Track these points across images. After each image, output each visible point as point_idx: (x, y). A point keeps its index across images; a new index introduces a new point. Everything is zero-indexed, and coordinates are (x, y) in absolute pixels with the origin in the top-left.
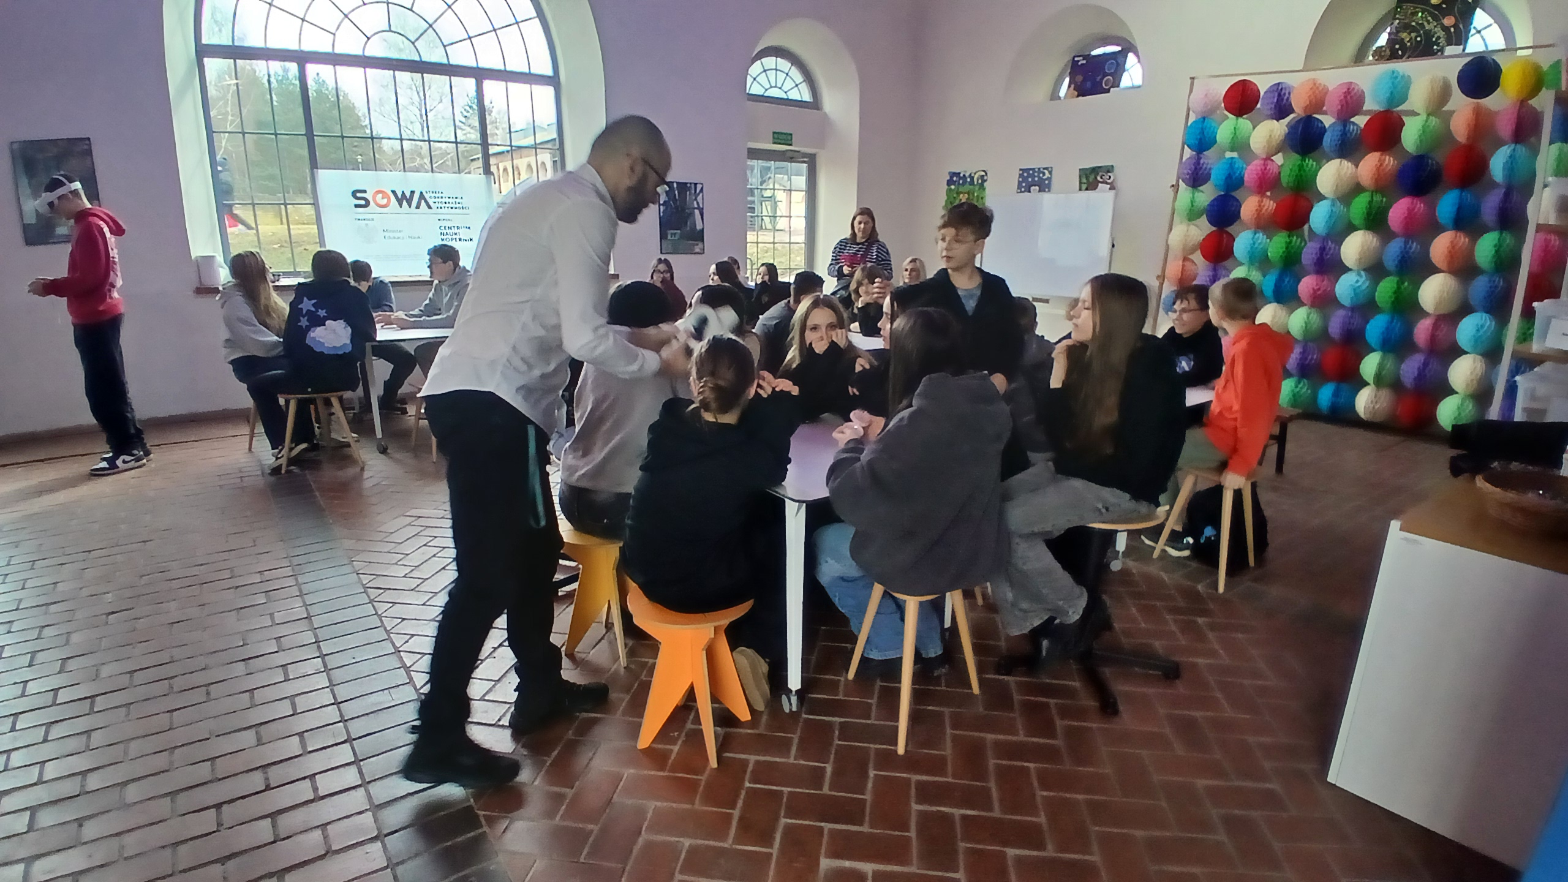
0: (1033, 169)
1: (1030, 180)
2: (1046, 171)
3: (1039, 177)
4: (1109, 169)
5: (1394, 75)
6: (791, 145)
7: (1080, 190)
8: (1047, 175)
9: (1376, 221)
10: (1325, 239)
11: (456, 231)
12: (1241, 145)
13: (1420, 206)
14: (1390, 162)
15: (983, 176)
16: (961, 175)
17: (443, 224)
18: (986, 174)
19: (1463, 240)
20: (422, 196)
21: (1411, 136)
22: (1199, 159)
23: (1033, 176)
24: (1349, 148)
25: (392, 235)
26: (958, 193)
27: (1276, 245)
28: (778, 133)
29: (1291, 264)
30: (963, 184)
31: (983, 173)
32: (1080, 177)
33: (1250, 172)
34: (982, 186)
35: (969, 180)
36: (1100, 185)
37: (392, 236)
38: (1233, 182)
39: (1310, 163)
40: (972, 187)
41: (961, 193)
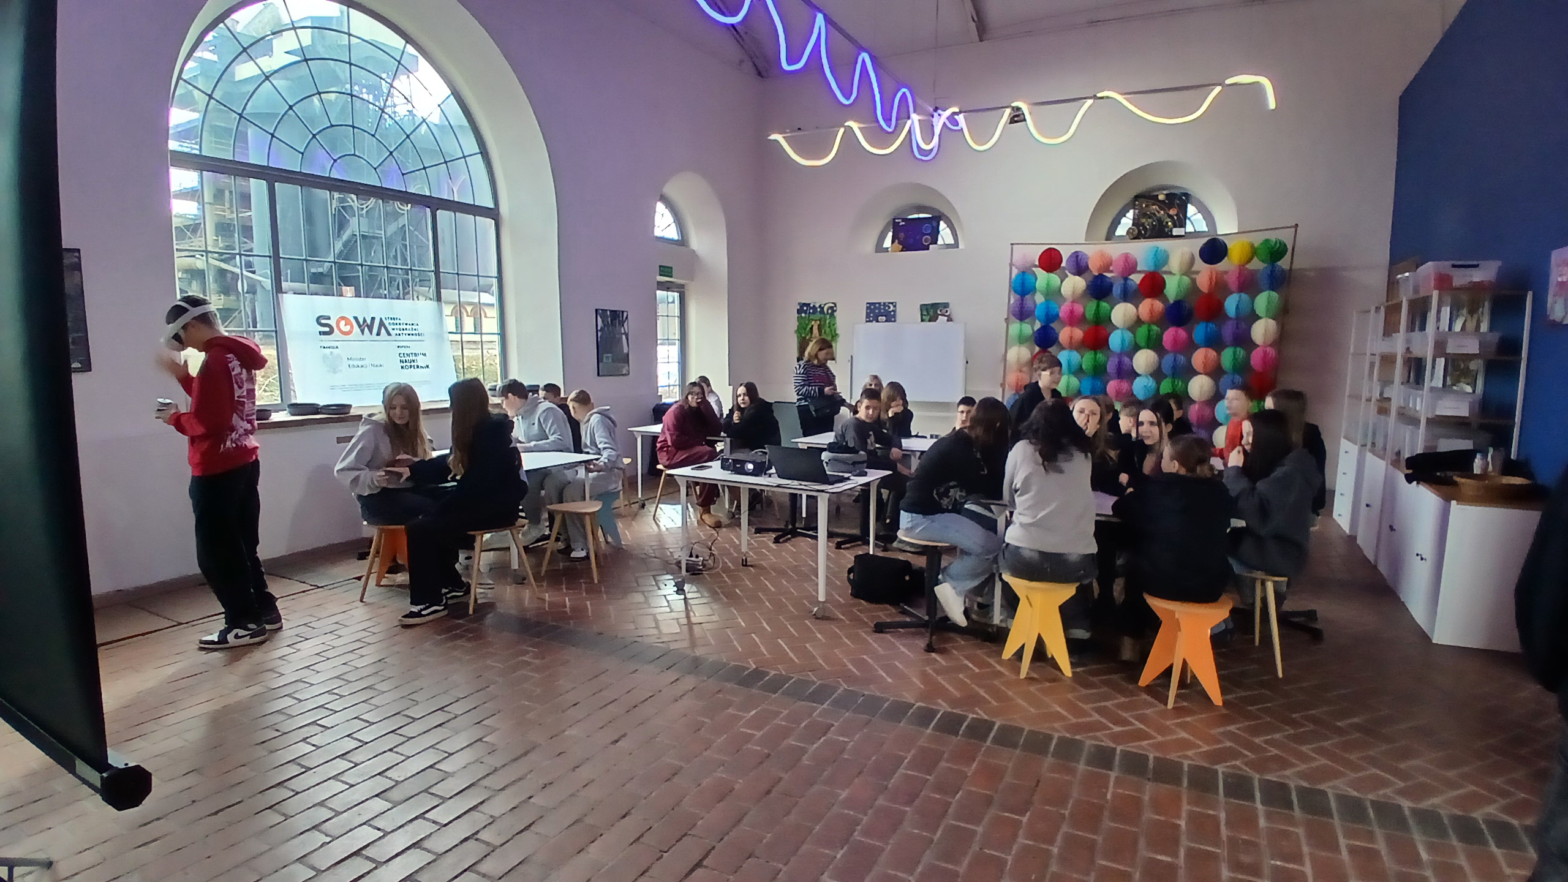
0: (879, 303)
1: (877, 311)
2: (891, 306)
3: (884, 309)
4: (946, 305)
5: (1157, 251)
6: (671, 277)
7: (922, 320)
8: (892, 308)
9: (1155, 344)
10: (1120, 355)
11: (414, 358)
12: (1053, 294)
13: (1182, 333)
14: (1159, 305)
15: (832, 307)
16: (811, 306)
17: (402, 351)
18: (836, 306)
19: (1212, 353)
20: (382, 323)
21: (1173, 287)
22: (1022, 300)
23: (879, 308)
24: (1127, 296)
25: (356, 363)
26: (810, 320)
27: (1087, 359)
28: (663, 266)
29: (1099, 372)
30: (814, 313)
31: (833, 305)
32: (921, 310)
33: (1063, 311)
34: (832, 315)
35: (819, 310)
36: (940, 317)
37: (355, 365)
38: (1050, 318)
39: (1104, 305)
40: (822, 316)
41: (813, 320)
